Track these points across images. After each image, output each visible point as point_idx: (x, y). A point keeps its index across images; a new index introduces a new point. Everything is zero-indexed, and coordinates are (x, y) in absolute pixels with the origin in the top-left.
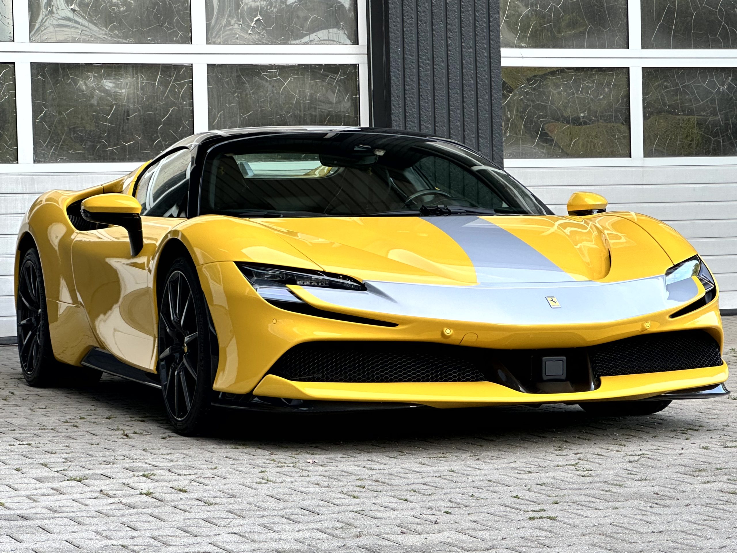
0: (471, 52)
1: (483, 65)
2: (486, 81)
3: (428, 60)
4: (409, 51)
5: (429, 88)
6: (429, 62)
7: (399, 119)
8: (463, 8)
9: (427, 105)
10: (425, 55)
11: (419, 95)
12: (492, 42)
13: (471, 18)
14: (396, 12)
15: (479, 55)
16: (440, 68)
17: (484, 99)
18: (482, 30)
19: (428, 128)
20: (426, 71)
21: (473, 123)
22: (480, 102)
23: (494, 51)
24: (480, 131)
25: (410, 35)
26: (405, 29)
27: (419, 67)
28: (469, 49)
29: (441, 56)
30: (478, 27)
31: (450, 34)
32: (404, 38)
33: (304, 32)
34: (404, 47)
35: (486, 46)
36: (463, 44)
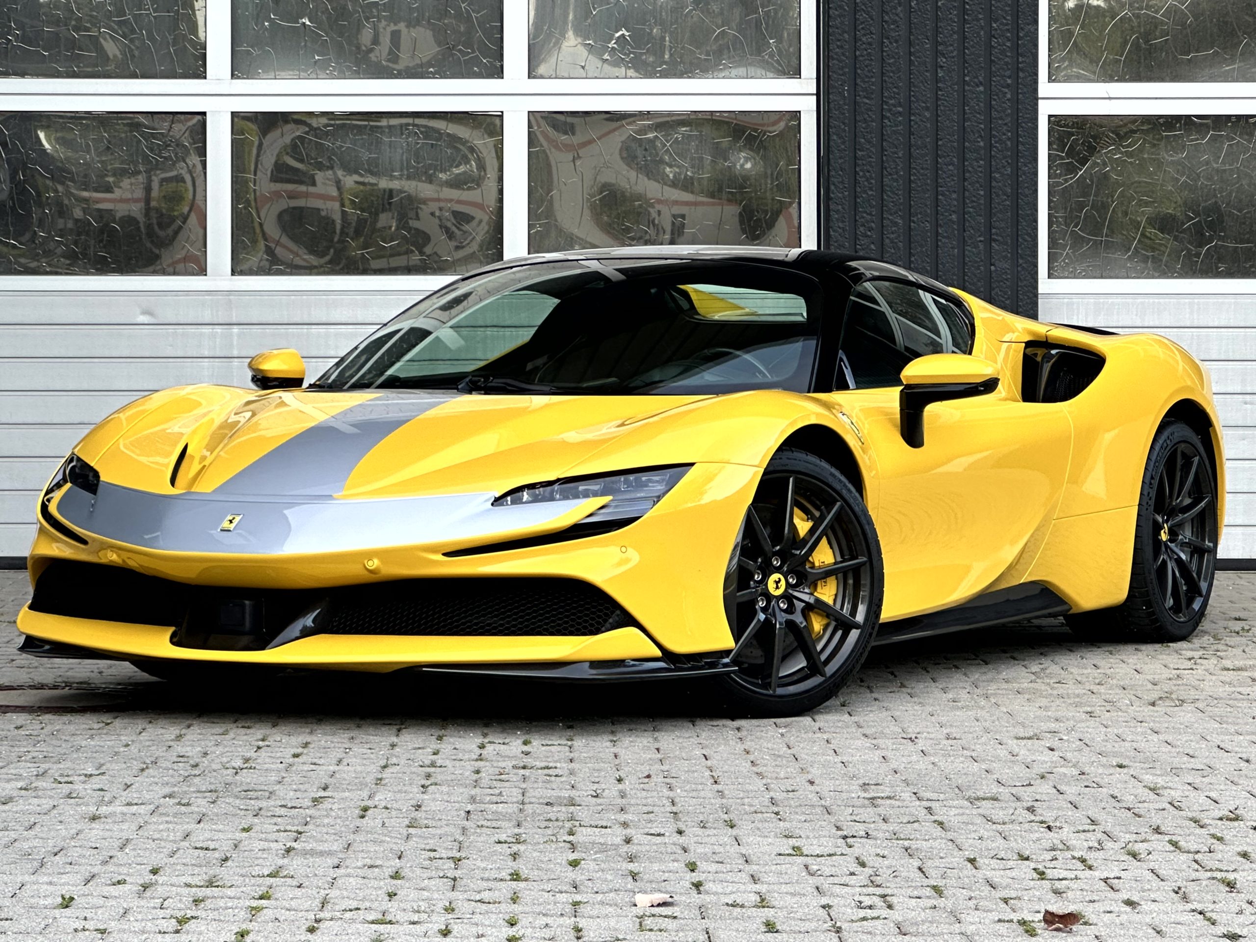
0: (981, 92)
1: (1002, 114)
2: (1009, 143)
3: (901, 106)
4: (865, 90)
5: (900, 155)
6: (900, 109)
7: (843, 208)
8: (968, 15)
9: (895, 184)
10: (894, 98)
11: (883, 168)
12: (1021, 74)
13: (982, 33)
14: (842, 23)
15: (995, 97)
16: (922, 121)
17: (1002, 175)
18: (1003, 52)
19: (896, 224)
20: (896, 126)
21: (980, 215)
22: (996, 179)
23: (1025, 90)
24: (994, 231)
25: (867, 62)
26: (858, 53)
27: (882, 119)
28: (978, 86)
29: (924, 99)
30: (995, 48)
31: (942, 60)
32: (855, 68)
33: (703, 57)
34: (856, 84)
35: (1009, 81)
36: (967, 78)
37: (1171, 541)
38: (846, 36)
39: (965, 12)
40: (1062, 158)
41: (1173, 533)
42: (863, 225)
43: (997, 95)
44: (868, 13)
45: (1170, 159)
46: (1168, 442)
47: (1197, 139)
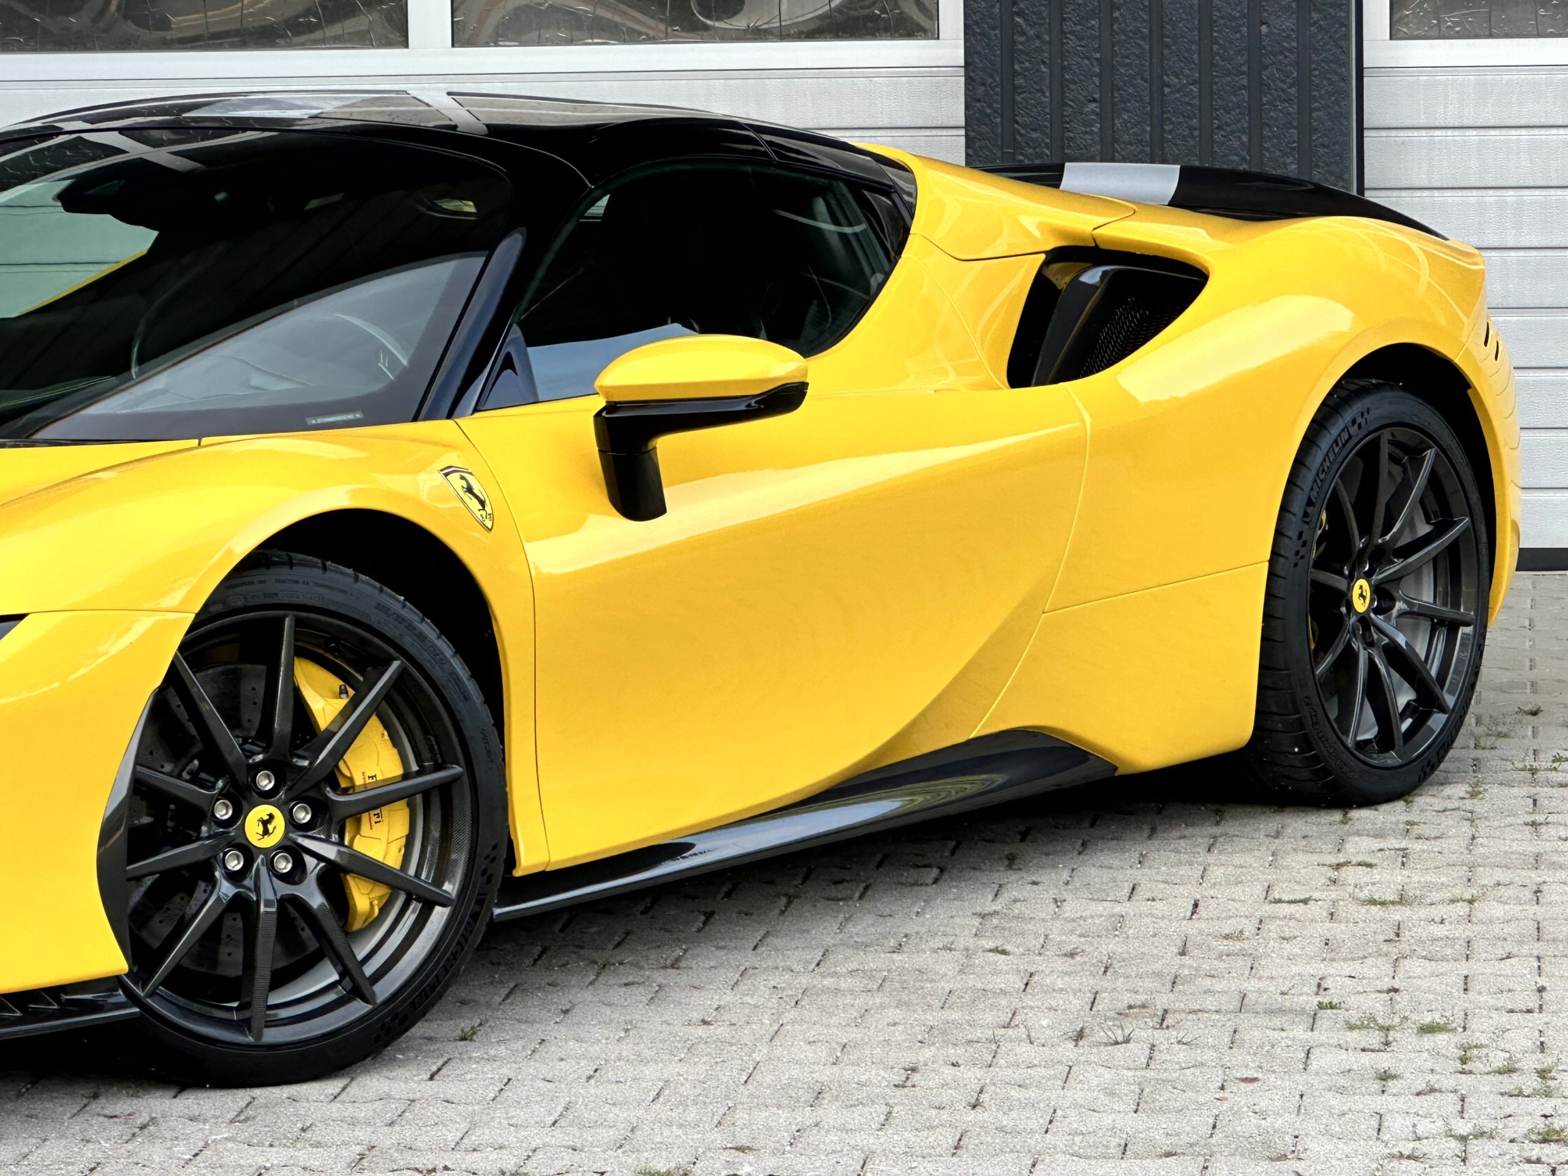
37: (1378, 611)
41: (1383, 595)
46: (1354, 430)
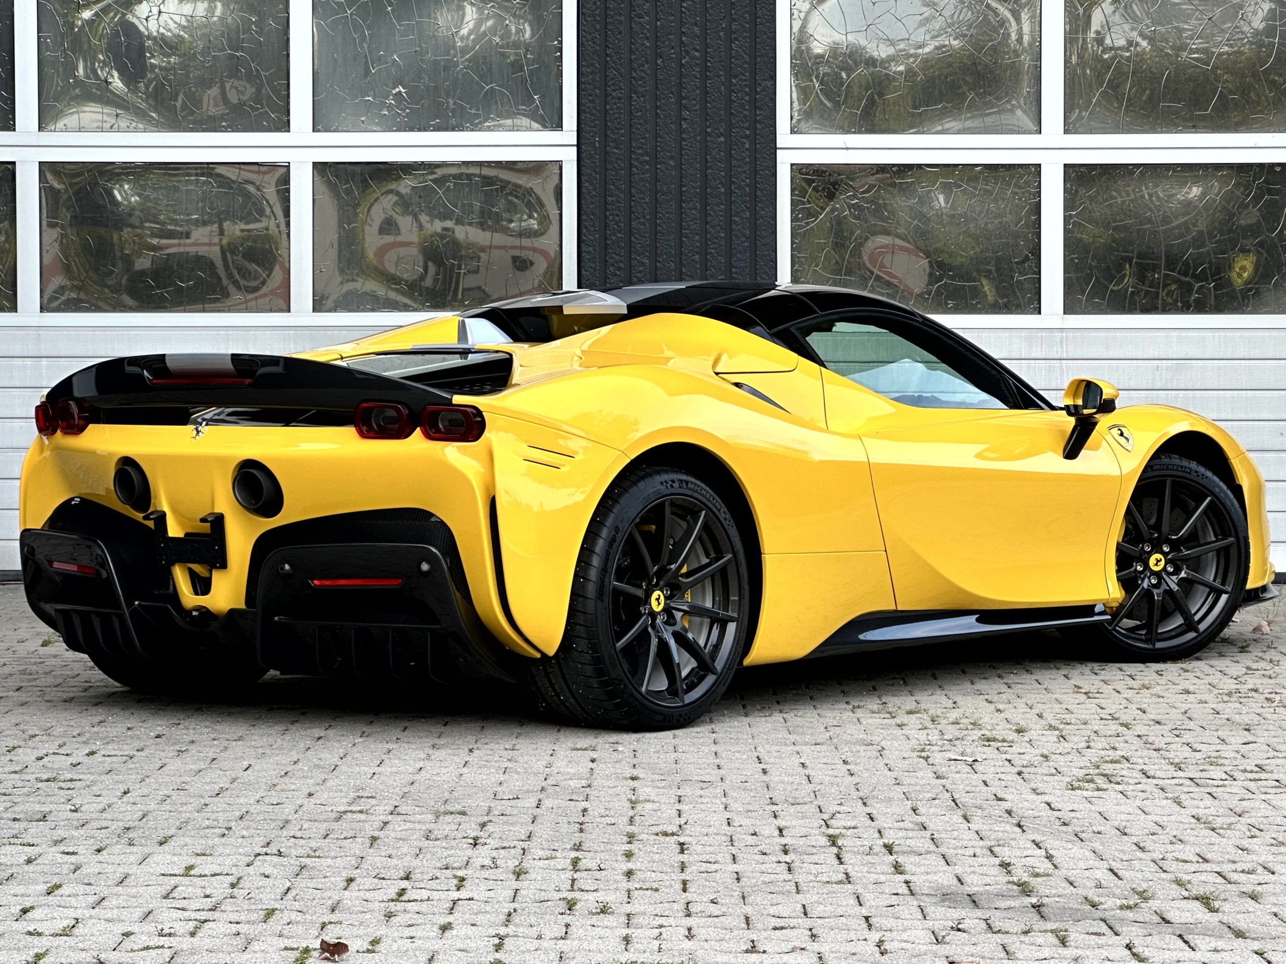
0: (722, 142)
1: (741, 163)
3: (647, 155)
4: (615, 141)
5: (647, 200)
6: (647, 158)
8: (709, 71)
9: (642, 227)
10: (642, 148)
11: (631, 212)
12: (758, 126)
13: (723, 88)
15: (735, 147)
16: (667, 169)
17: (741, 218)
18: (742, 106)
19: (643, 264)
20: (643, 173)
21: (721, 256)
22: (735, 223)
23: (762, 140)
24: (734, 270)
25: (617, 115)
26: (608, 107)
27: (631, 168)
28: (719, 137)
29: (669, 149)
30: (735, 102)
31: (686, 114)
32: (606, 121)
33: (473, 111)
34: (606, 135)
35: (748, 132)
36: (709, 130)
38: (598, 91)
39: (707, 69)
40: (804, 203)
42: (613, 265)
43: (737, 145)
44: (617, 70)
45: (903, 204)
47: (927, 186)
